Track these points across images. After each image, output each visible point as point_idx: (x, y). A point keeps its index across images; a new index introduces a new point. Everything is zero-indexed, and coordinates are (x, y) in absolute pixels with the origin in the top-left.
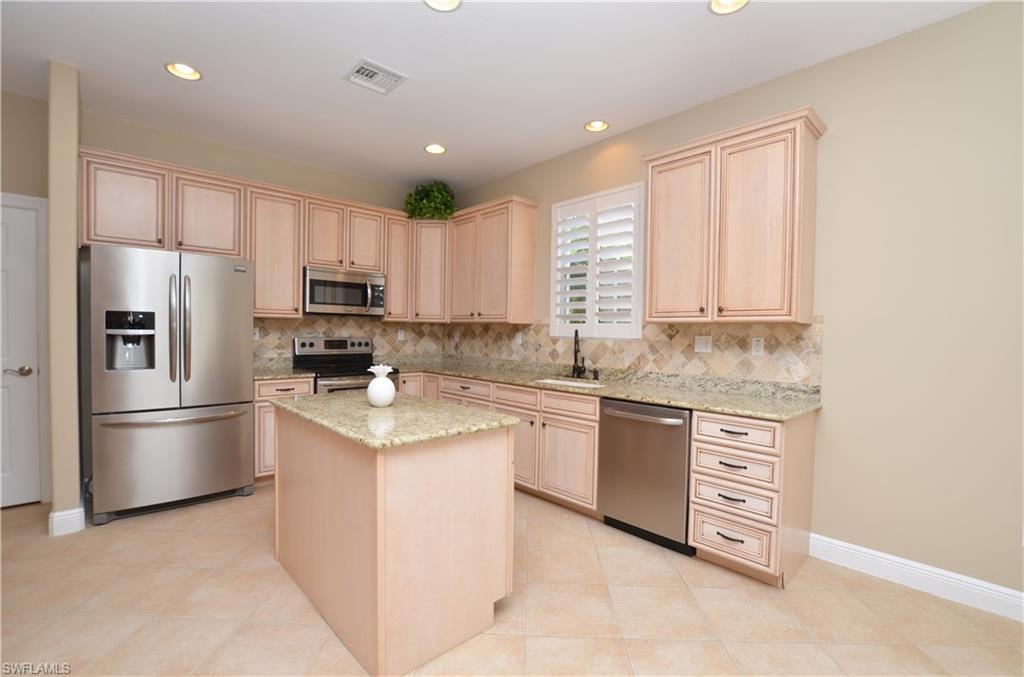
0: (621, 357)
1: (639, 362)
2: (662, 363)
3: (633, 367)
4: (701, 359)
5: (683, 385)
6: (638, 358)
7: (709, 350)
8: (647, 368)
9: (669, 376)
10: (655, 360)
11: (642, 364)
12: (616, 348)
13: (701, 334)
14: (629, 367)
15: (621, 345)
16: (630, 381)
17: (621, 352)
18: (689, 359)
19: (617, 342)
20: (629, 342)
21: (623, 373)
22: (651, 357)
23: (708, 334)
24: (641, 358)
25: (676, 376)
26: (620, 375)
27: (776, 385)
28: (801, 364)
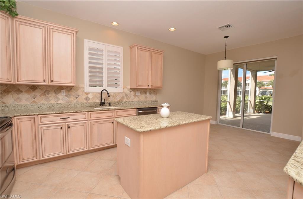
0: (116, 97)
1: (122, 99)
2: (129, 99)
3: (120, 100)
4: (138, 97)
5: (134, 104)
6: (122, 98)
7: (139, 95)
8: (124, 100)
9: (131, 102)
10: (126, 98)
11: (123, 99)
12: (115, 95)
13: (137, 91)
14: (119, 101)
15: (116, 94)
16: (120, 104)
17: (116, 96)
18: (135, 97)
19: (115, 93)
20: (119, 93)
21: (118, 102)
22: (125, 97)
23: (139, 91)
24: (123, 98)
25: (133, 101)
26: (117, 103)
27: (152, 101)
28: (155, 97)
